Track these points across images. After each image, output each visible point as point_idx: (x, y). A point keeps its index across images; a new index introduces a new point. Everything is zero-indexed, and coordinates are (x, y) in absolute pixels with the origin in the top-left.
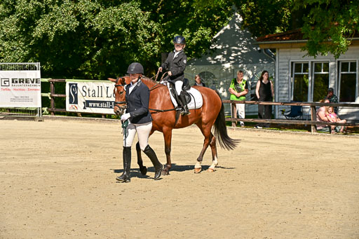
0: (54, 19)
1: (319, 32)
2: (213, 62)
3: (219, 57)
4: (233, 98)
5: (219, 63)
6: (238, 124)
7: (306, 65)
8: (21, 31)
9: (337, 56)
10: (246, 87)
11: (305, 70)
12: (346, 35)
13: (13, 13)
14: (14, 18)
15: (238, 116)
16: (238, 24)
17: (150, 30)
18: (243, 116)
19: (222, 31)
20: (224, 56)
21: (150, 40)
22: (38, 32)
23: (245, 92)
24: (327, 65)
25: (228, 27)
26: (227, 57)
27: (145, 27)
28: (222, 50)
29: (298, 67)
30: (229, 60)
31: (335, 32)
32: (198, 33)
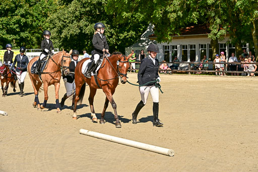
0: (69, 29)
1: (160, 33)
2: (141, 46)
3: (144, 43)
4: (130, 61)
5: (144, 46)
6: (133, 71)
7: (169, 47)
8: (58, 35)
9: (168, 43)
10: (135, 56)
11: (169, 49)
12: (170, 35)
13: (55, 27)
14: (55, 29)
15: (132, 68)
16: (153, 29)
17: (111, 33)
18: (134, 68)
19: (146, 32)
20: (146, 43)
21: (111, 37)
22: (63, 35)
23: (135, 58)
24: (176, 46)
25: (148, 30)
26: (147, 43)
27: (109, 31)
28: (146, 40)
29: (165, 47)
30: (148, 45)
31: (166, 34)
32: (130, 33)
